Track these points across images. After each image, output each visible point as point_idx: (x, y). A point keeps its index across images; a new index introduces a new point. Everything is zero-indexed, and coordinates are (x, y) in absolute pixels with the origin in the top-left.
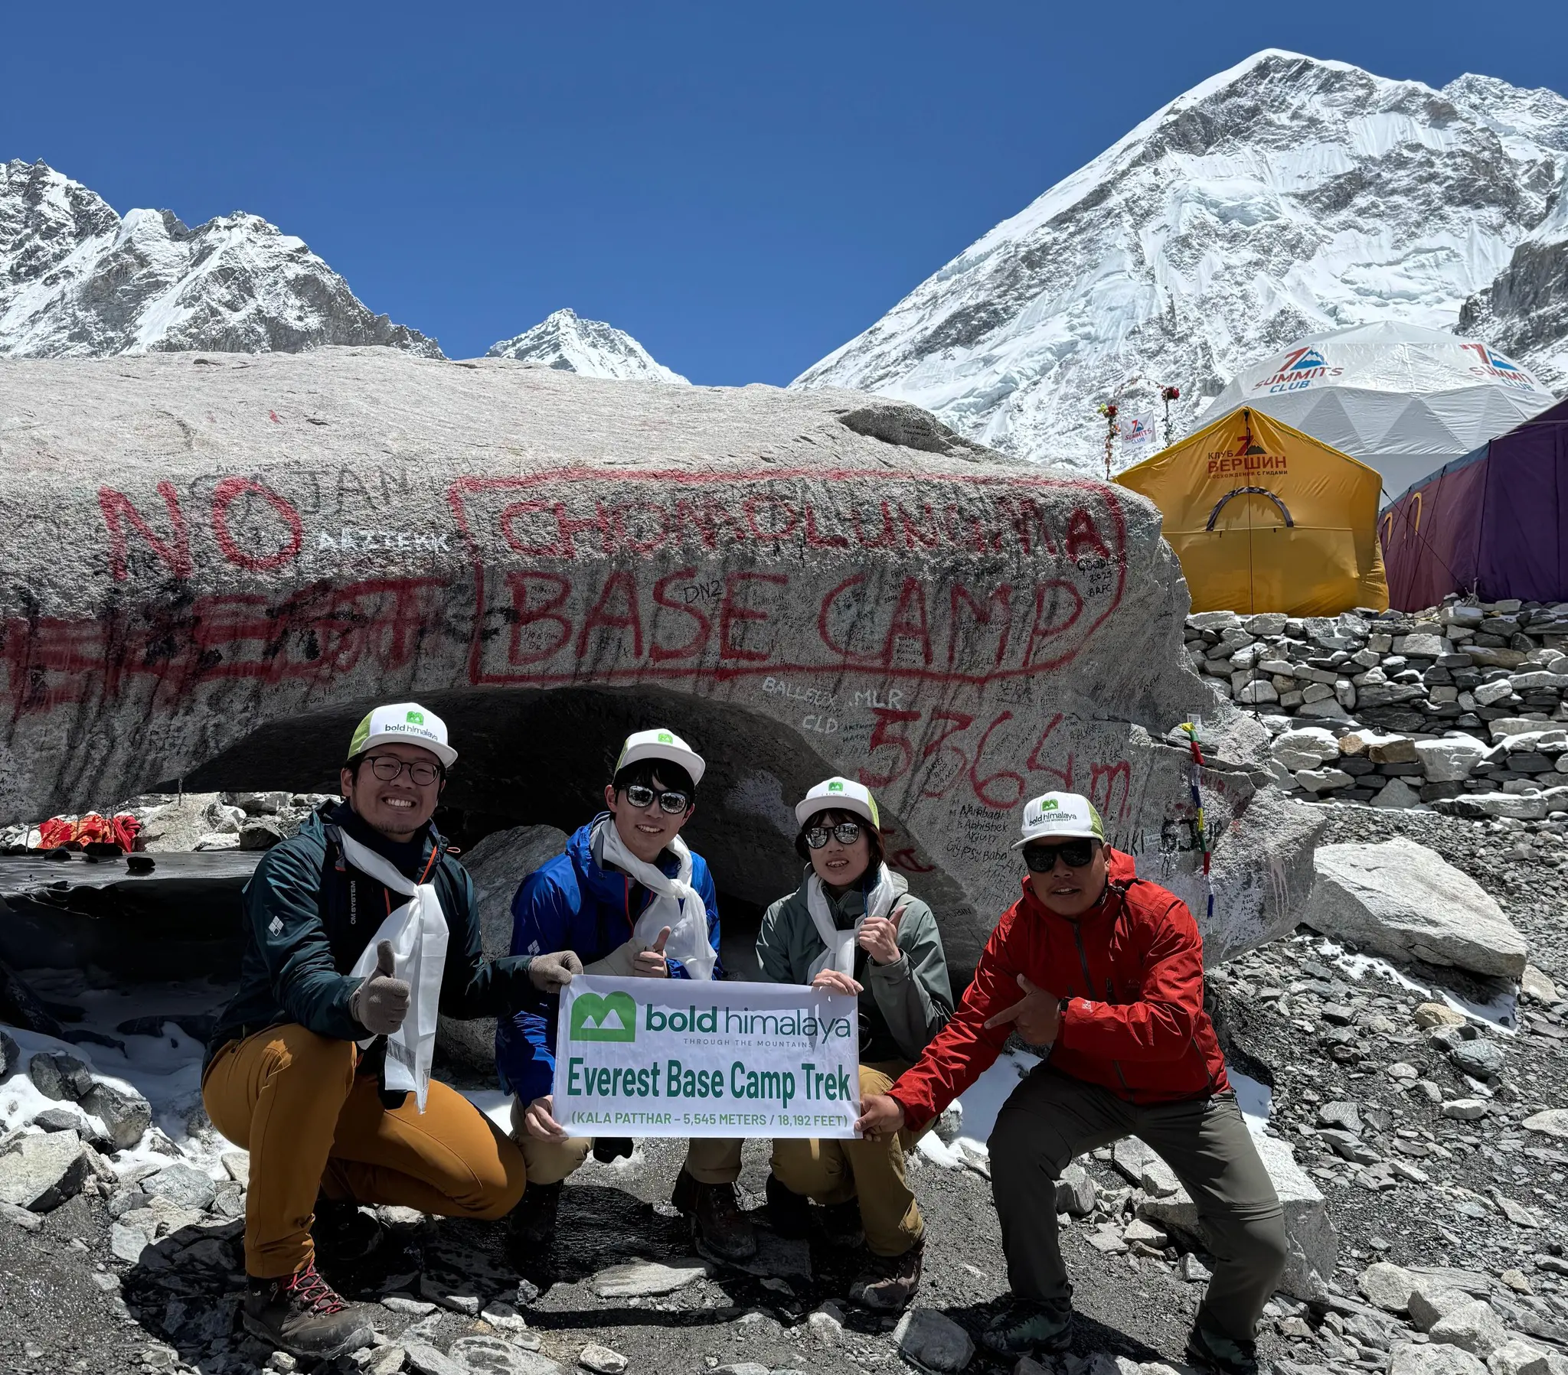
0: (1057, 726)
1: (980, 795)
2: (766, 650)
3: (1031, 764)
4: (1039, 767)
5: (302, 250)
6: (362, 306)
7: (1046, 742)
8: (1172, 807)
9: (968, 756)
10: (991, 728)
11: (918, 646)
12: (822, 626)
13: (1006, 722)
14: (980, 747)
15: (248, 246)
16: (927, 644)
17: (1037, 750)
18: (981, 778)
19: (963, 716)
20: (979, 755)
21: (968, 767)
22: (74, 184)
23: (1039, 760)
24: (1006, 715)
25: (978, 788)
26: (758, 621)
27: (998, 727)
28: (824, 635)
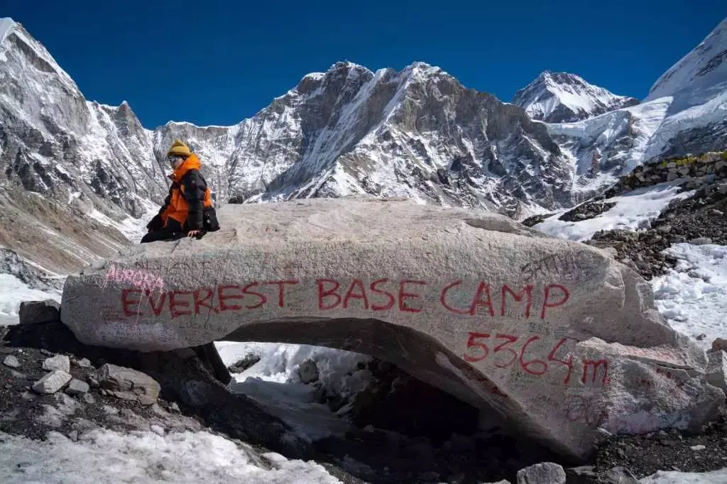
0: (564, 343)
1: (525, 369)
2: (419, 308)
3: (550, 358)
4: (554, 359)
5: (439, 71)
6: (463, 87)
7: (558, 350)
8: (639, 381)
9: (518, 353)
10: (529, 342)
11: (487, 309)
12: (442, 299)
13: (535, 341)
14: (523, 349)
15: (420, 75)
16: (491, 308)
17: (553, 352)
18: (525, 362)
19: (512, 337)
20: (522, 353)
21: (518, 357)
22: (357, 66)
23: (554, 356)
24: (536, 338)
25: (524, 365)
26: (415, 298)
27: (531, 342)
28: (444, 303)
